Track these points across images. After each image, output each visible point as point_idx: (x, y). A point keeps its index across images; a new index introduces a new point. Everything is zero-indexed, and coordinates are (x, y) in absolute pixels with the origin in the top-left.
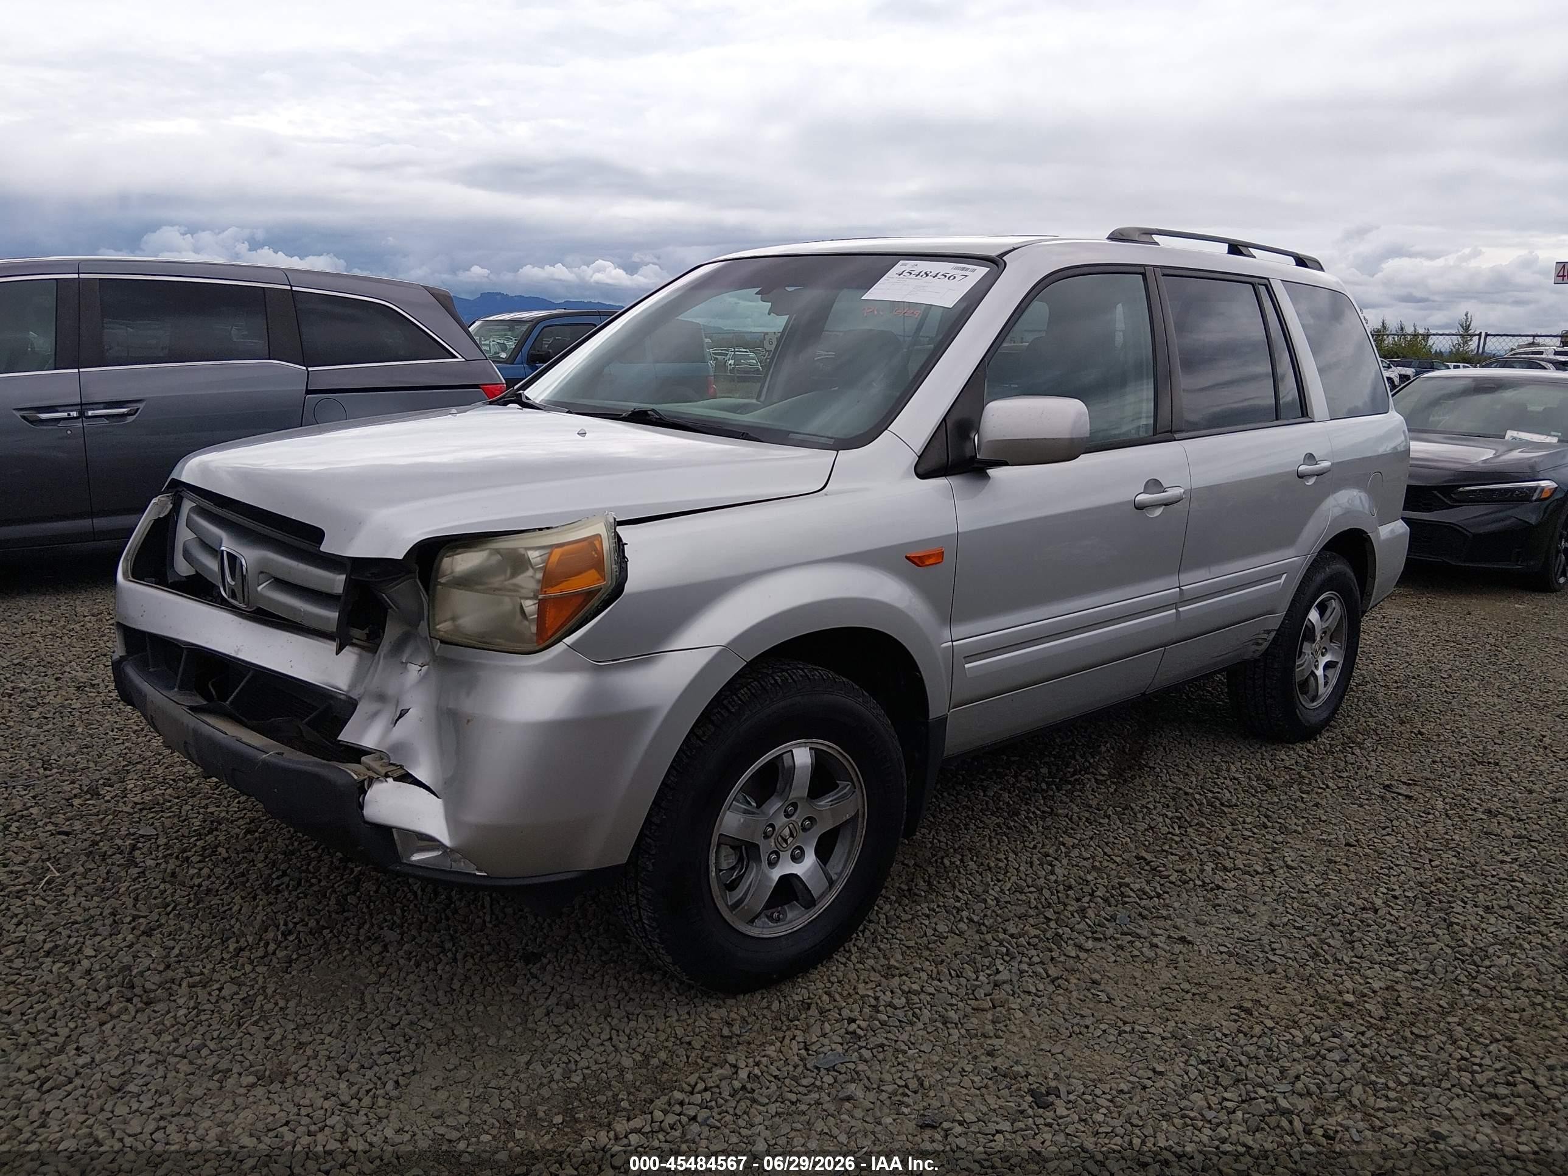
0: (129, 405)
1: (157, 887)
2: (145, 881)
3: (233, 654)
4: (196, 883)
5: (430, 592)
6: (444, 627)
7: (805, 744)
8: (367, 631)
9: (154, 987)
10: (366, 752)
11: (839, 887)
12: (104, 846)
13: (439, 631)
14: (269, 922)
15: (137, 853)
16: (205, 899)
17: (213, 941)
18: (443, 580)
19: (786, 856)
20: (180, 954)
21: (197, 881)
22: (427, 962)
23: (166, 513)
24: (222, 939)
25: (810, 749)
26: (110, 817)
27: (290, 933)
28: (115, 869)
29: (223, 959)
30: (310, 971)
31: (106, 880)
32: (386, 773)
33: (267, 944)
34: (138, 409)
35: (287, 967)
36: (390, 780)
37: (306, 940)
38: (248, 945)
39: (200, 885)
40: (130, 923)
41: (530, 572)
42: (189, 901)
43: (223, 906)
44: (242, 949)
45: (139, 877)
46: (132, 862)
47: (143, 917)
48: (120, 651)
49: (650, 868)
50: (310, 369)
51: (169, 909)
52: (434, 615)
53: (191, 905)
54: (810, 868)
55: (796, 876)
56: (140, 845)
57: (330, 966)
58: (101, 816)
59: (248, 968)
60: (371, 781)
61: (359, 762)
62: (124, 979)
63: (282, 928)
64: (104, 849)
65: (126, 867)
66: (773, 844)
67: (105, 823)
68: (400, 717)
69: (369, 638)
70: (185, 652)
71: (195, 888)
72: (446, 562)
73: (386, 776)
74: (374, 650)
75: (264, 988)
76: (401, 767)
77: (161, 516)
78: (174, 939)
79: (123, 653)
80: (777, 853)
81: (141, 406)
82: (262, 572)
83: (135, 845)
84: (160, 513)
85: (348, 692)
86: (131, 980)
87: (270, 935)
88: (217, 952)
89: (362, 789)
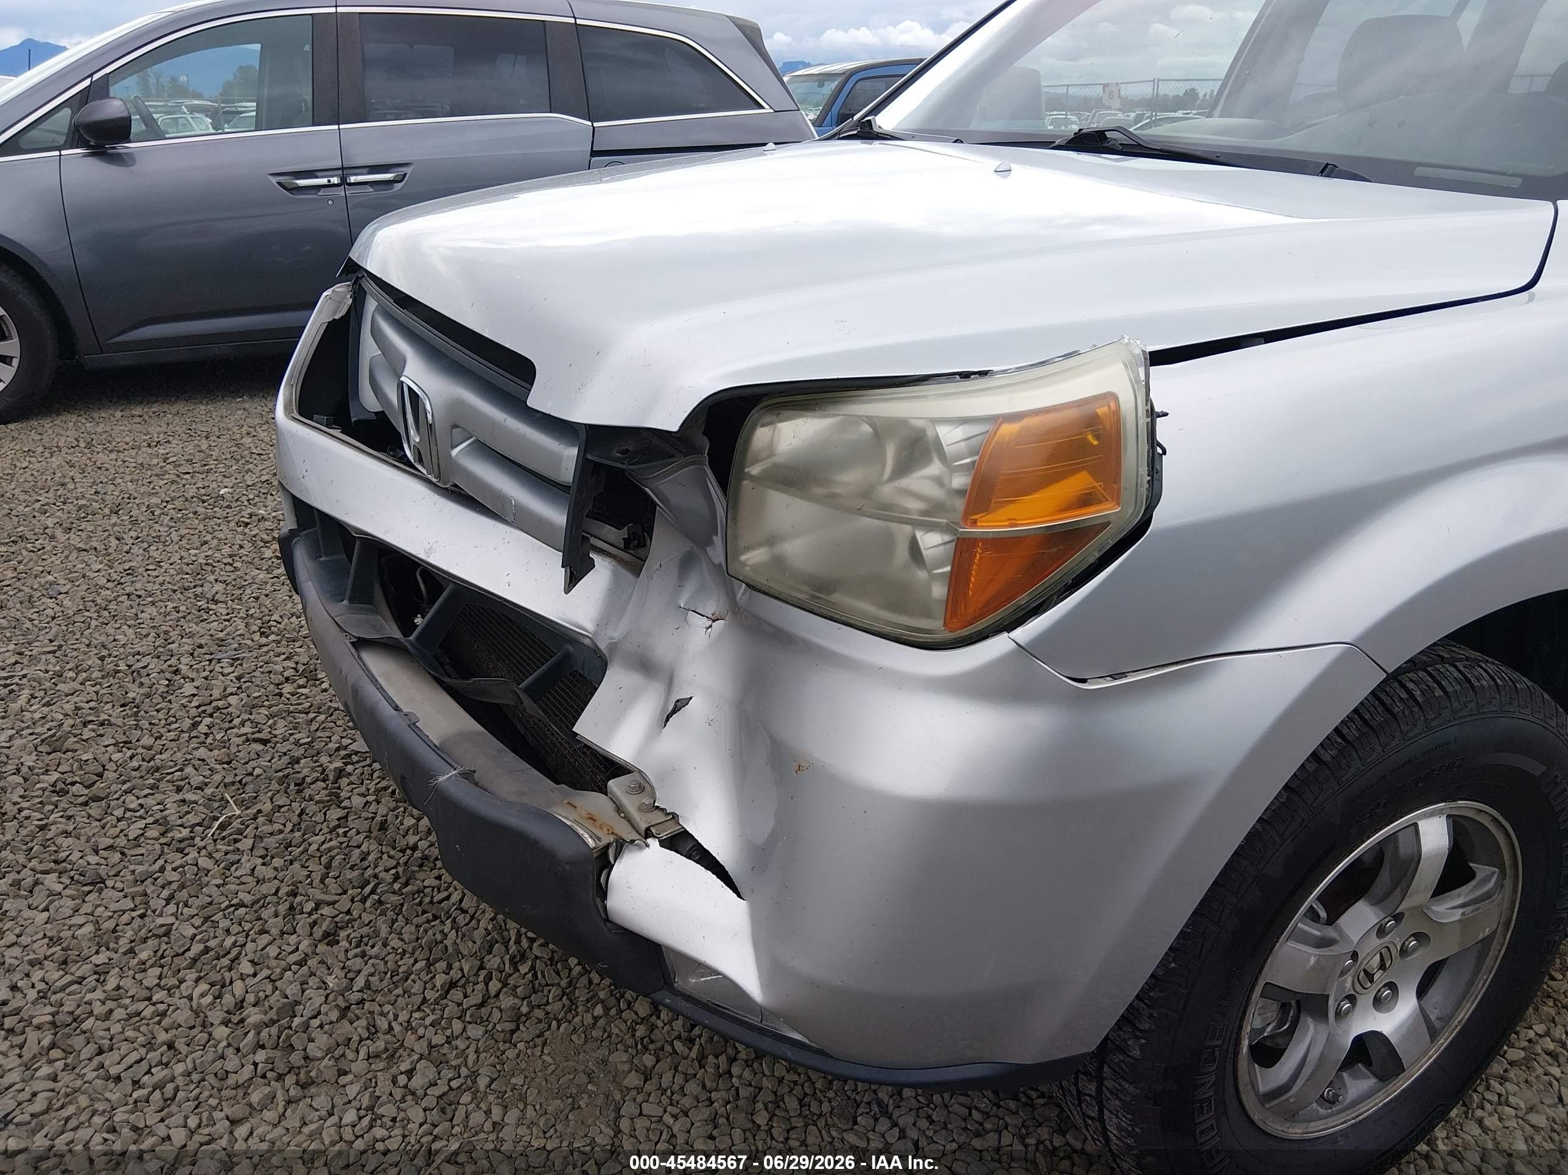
0: (396, 170)
1: (359, 847)
2: (345, 833)
3: (422, 556)
4: (411, 844)
5: (730, 491)
6: (754, 557)
7: (1439, 812)
8: (624, 533)
9: (319, 1054)
10: (617, 768)
11: (1444, 1041)
12: (305, 768)
13: (743, 564)
14: (495, 934)
15: (344, 781)
16: (417, 875)
17: (416, 961)
18: (755, 470)
19: (1366, 1000)
20: (368, 985)
21: (412, 839)
22: (717, 1057)
23: (343, 312)
24: (428, 959)
25: (1448, 816)
26: (322, 717)
27: (523, 957)
28: (312, 808)
29: (425, 1001)
30: (544, 1044)
31: (296, 827)
32: (648, 829)
33: (489, 978)
34: (405, 174)
35: (513, 1032)
36: (654, 843)
37: (543, 976)
38: (464, 976)
39: (414, 848)
40: (310, 914)
41: (935, 468)
42: (397, 877)
43: (439, 890)
44: (453, 985)
45: (339, 826)
46: (335, 799)
47: (329, 904)
48: (289, 524)
49: (1136, 1053)
50: (596, 125)
51: (368, 889)
52: (735, 537)
53: (396, 886)
54: (1406, 1020)
55: (1377, 1036)
56: (349, 768)
57: (574, 1037)
58: (312, 715)
59: (457, 1026)
60: (621, 846)
61: (604, 790)
62: (280, 1033)
63: (513, 948)
64: (305, 771)
65: (326, 806)
66: (1348, 985)
67: (314, 727)
68: (675, 711)
69: (627, 545)
70: (358, 542)
71: (409, 852)
72: (761, 436)
73: (648, 834)
74: (636, 569)
75: (474, 1075)
76: (674, 817)
77: (337, 317)
78: (363, 955)
79: (293, 526)
80: (1352, 999)
81: (408, 170)
82: (456, 426)
83: (341, 771)
84: (335, 313)
85: (595, 633)
86: (289, 1037)
87: (493, 962)
88: (417, 988)
89: (604, 861)
